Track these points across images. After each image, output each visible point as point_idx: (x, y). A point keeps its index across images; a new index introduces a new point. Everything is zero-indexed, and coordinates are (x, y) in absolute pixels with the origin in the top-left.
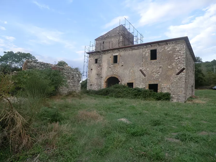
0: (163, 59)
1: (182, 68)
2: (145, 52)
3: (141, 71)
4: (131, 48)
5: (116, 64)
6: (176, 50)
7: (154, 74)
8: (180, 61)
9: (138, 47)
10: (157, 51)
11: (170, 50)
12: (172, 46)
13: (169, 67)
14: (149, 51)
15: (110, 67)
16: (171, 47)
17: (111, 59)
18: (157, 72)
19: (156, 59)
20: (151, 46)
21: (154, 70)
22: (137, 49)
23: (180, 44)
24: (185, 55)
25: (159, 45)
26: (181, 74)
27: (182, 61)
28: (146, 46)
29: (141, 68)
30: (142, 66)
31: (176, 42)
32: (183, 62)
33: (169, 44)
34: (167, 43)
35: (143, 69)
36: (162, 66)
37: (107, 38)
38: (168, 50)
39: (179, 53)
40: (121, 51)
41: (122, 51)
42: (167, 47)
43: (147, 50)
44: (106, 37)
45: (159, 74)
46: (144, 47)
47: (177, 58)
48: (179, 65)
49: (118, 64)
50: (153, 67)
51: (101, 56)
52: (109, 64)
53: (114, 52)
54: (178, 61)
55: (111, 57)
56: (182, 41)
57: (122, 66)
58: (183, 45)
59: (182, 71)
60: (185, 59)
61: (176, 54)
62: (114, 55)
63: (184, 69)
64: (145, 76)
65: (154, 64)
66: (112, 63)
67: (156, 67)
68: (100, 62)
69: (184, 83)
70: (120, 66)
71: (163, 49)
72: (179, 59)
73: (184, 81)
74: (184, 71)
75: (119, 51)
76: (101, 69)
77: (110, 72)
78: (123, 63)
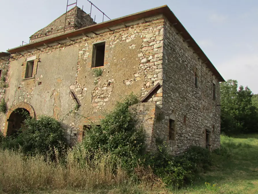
0: (116, 65)
1: (155, 84)
2: (84, 50)
3: (73, 94)
4: (60, 44)
5: (31, 81)
6: (145, 40)
7: (96, 100)
8: (150, 67)
9: (73, 39)
10: (106, 46)
11: (133, 42)
12: (135, 32)
13: (128, 83)
14: (91, 47)
15: (20, 87)
16: (134, 36)
17: (24, 68)
18: (102, 96)
19: (103, 65)
20: (96, 34)
21: (97, 91)
22: (70, 45)
23: (154, 26)
24: (162, 51)
25: (111, 31)
26: (151, 99)
27: (155, 67)
28: (87, 36)
29: (72, 87)
30: (75, 83)
31: (146, 22)
32: (156, 70)
33: (132, 28)
34: (127, 25)
35: (77, 90)
36: (113, 80)
38: (127, 41)
39: (150, 48)
40: (42, 51)
41: (44, 50)
42: (126, 35)
43: (86, 45)
45: (105, 100)
46: (82, 38)
47: (144, 60)
48: (149, 77)
49: (34, 79)
50: (96, 83)
51: (8, 63)
52: (18, 80)
53: (29, 53)
54: (146, 68)
55: (23, 65)
56: (158, 19)
57: (40, 83)
58: (159, 28)
59: (154, 92)
60: (161, 62)
61: (143, 49)
62: (29, 59)
63: (158, 87)
64: (79, 106)
65: (98, 78)
66: (24, 78)
67: (102, 84)
68: (5, 76)
69: (151, 122)
70: (37, 84)
71: (118, 40)
72: (149, 61)
73: (153, 116)
74: (160, 91)
75: (40, 50)
76: (4, 92)
77: (19, 98)
78: (42, 76)
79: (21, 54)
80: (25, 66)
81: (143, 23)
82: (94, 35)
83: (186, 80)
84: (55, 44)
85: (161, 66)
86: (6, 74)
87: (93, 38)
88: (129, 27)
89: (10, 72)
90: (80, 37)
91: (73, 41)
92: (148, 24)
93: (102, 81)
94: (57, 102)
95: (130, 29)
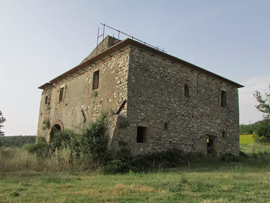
0: (104, 87)
2: (89, 77)
3: (83, 111)
4: (77, 73)
6: (119, 66)
7: (94, 115)
8: (121, 87)
10: (100, 73)
11: (113, 68)
12: (115, 60)
13: (110, 100)
14: (92, 74)
15: (56, 109)
16: (114, 63)
17: (58, 94)
18: (97, 111)
19: (98, 88)
20: (96, 64)
21: (94, 108)
22: (82, 74)
23: (124, 54)
24: (128, 74)
25: (103, 61)
26: (121, 111)
27: (124, 87)
28: (91, 66)
29: (83, 106)
30: (84, 103)
31: (121, 52)
32: (124, 89)
35: (85, 108)
36: (102, 99)
38: (111, 68)
39: (122, 72)
40: (68, 80)
42: (110, 63)
43: (90, 73)
46: (88, 68)
47: (118, 82)
48: (121, 95)
49: (63, 102)
50: (94, 102)
51: (51, 91)
52: (56, 103)
53: (62, 82)
54: (119, 88)
56: (127, 49)
57: (66, 105)
58: (127, 55)
60: (126, 82)
61: (119, 73)
62: (61, 87)
63: (125, 102)
64: (85, 120)
65: (95, 98)
66: (58, 102)
67: (97, 103)
68: (49, 101)
69: (113, 129)
70: (65, 105)
71: (106, 68)
72: (121, 83)
73: (115, 125)
74: (126, 105)
75: (67, 79)
76: (49, 113)
77: (56, 117)
78: (67, 99)
79: (58, 83)
80: (59, 92)
81: (119, 53)
82: (94, 65)
84: (75, 74)
85: (126, 86)
86: (50, 99)
87: (94, 67)
88: (112, 56)
89: (52, 98)
91: (84, 70)
92: (122, 53)
93: (97, 100)
94: (75, 118)
95: (113, 58)
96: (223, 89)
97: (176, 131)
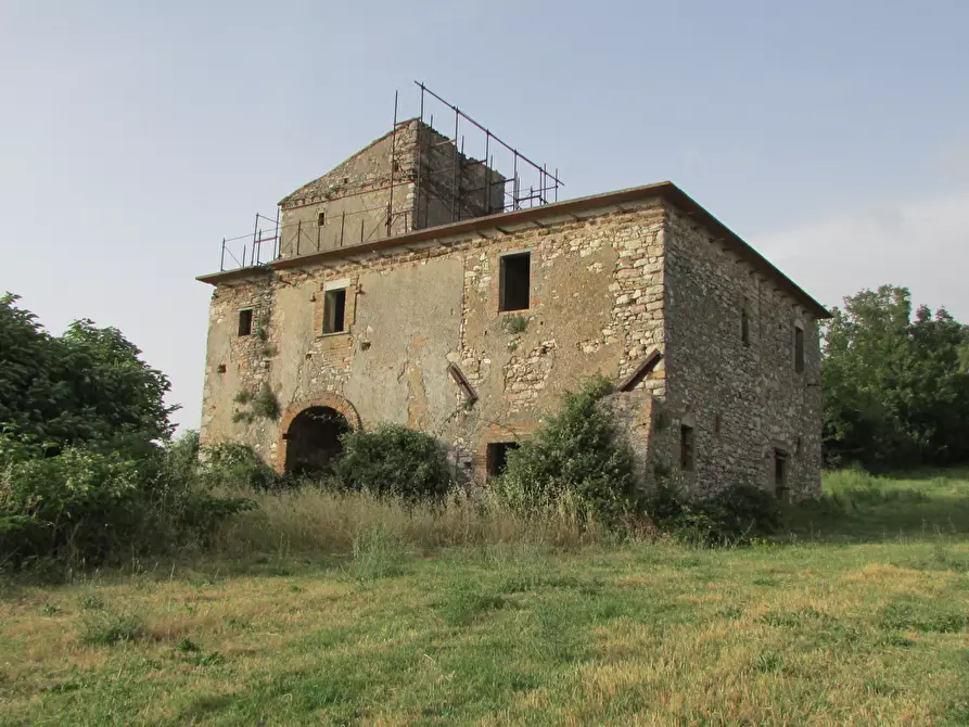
0: (559, 308)
1: (649, 351)
2: (478, 270)
3: (455, 372)
4: (412, 251)
5: (339, 339)
6: (623, 254)
7: (515, 386)
8: (636, 315)
9: (446, 241)
10: (532, 262)
11: (595, 256)
12: (601, 234)
13: (588, 349)
14: (495, 262)
15: (310, 356)
16: (597, 242)
17: (317, 308)
18: (529, 377)
19: (527, 307)
20: (506, 233)
21: (516, 366)
22: (439, 255)
23: (642, 222)
24: (661, 280)
25: (543, 227)
26: (641, 384)
27: (647, 315)
28: (484, 237)
29: (453, 357)
30: (460, 347)
31: (625, 212)
32: (651, 322)
33: (592, 223)
34: (581, 215)
35: (465, 362)
36: (553, 341)
37: (341, 194)
38: (583, 253)
39: (634, 273)
40: (364, 267)
41: (370, 263)
42: (579, 241)
43: (483, 257)
44: (336, 190)
45: (538, 386)
46: (470, 241)
47: (624, 299)
48: (635, 337)
49: (348, 336)
50: (514, 348)
51: (271, 294)
52: (304, 336)
53: (328, 271)
54: (628, 317)
55: (314, 300)
56: (650, 208)
57: (366, 346)
58: (654, 227)
59: (647, 369)
60: (660, 304)
61: (620, 274)
62: (331, 286)
63: (656, 358)
64: (473, 400)
65: (517, 335)
66: (320, 332)
67: (528, 352)
68: (264, 328)
69: (644, 432)
70: (358, 348)
71: (560, 251)
72: (632, 302)
73: (648, 421)
74: (659, 367)
75: (357, 263)
76: (266, 367)
77: (309, 382)
78: (370, 329)
79: (304, 272)
80: (322, 303)
81: (616, 214)
82: (500, 235)
83: (720, 332)
84: (398, 251)
85: (659, 314)
86: (266, 321)
87: (499, 241)
88: (585, 219)
89: (279, 317)
90: (467, 237)
91: (448, 245)
92: (628, 216)
93: (527, 342)
94: (418, 389)
95: (587, 225)
96: (799, 323)
97: (731, 439)
